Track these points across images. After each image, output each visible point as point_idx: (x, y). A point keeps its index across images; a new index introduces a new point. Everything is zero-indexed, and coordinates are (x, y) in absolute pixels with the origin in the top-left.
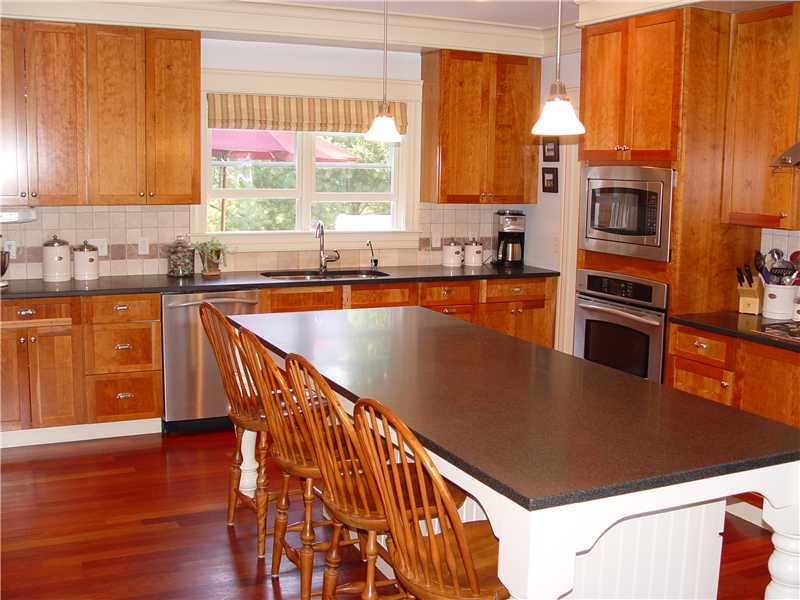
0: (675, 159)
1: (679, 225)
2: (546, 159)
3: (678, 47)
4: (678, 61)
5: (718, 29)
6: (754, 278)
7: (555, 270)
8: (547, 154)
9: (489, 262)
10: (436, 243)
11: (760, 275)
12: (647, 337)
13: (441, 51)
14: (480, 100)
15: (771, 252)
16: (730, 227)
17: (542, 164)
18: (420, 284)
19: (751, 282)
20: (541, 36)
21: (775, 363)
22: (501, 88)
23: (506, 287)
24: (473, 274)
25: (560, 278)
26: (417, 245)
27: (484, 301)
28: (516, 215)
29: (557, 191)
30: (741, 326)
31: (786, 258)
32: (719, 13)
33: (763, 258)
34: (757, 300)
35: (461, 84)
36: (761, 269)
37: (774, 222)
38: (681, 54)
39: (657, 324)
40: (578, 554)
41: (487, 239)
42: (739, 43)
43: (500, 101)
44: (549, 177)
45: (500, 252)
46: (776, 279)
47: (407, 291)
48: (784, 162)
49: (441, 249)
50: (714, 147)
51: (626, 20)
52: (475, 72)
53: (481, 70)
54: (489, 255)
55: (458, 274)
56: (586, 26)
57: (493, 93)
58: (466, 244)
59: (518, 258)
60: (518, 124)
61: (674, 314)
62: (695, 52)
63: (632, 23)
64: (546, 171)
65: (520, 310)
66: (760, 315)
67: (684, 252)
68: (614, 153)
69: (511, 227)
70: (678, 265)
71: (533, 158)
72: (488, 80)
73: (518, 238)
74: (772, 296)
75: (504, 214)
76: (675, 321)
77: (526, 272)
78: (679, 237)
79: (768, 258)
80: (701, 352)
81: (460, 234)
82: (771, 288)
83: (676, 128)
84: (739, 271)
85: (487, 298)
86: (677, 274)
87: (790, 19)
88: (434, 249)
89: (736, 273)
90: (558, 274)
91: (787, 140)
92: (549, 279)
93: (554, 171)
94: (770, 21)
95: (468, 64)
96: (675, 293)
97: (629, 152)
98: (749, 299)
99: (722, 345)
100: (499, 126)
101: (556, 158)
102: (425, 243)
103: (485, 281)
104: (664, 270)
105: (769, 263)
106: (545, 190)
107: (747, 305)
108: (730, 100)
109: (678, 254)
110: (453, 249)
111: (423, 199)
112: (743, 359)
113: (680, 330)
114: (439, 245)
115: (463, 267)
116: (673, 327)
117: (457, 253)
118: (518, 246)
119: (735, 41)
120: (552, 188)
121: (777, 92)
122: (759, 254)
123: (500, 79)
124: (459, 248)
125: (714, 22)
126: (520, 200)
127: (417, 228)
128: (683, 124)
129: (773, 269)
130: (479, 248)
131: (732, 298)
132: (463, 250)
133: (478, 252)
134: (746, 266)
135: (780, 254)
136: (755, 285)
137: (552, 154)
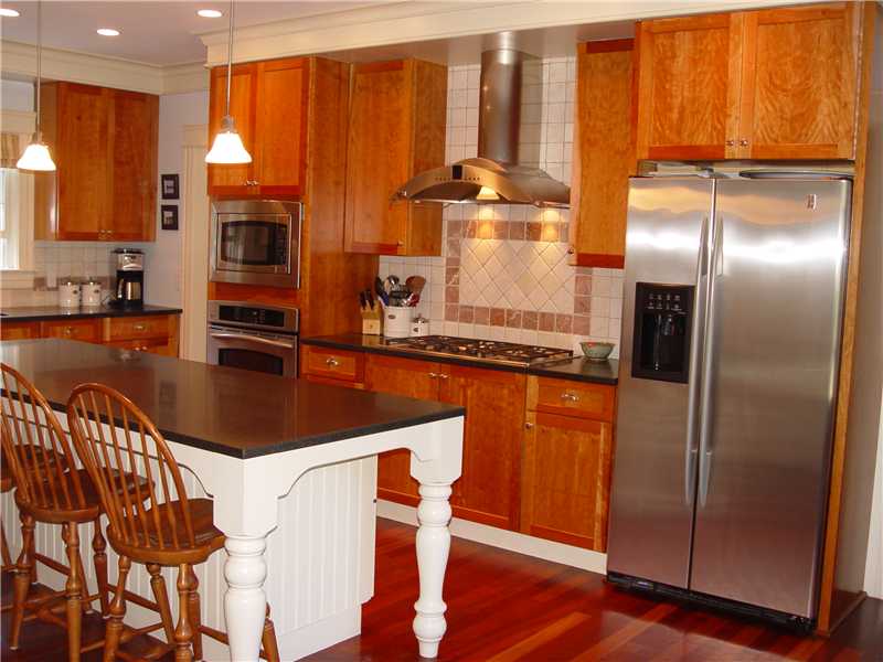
0: (304, 194)
1: (308, 255)
2: (165, 197)
3: (305, 91)
4: (304, 103)
5: (340, 78)
6: (375, 302)
7: (177, 307)
8: (166, 192)
9: (107, 301)
10: (51, 283)
11: (380, 298)
12: (281, 360)
13: (58, 82)
14: (97, 136)
15: (389, 278)
16: (352, 257)
17: (160, 202)
18: (42, 323)
19: (372, 305)
20: (160, 73)
21: (399, 371)
22: (119, 123)
23: (130, 325)
24: (91, 312)
25: (182, 315)
26: (31, 284)
27: (108, 339)
28: (135, 253)
29: (177, 228)
30: (365, 343)
31: (403, 282)
32: (340, 63)
33: (383, 284)
34: (378, 322)
35: (79, 118)
36: (381, 293)
37: (391, 250)
38: (307, 98)
39: (290, 346)
40: (280, 498)
41: (104, 279)
42: (357, 91)
43: (119, 136)
44: (169, 214)
45: (120, 292)
46: (394, 301)
47: (29, 330)
48: (400, 195)
49: (57, 289)
50: (337, 184)
51: (255, 63)
52: (92, 106)
53: (99, 104)
54: (107, 296)
55: (76, 312)
56: (215, 67)
57: (112, 130)
58: (83, 283)
59: (137, 297)
60: (136, 160)
61: (305, 336)
62: (320, 98)
63: (262, 66)
64: (165, 208)
65: (145, 348)
66: (382, 335)
67: (313, 278)
68: (243, 188)
69: (132, 265)
70: (308, 291)
71: (152, 197)
72: (106, 116)
73: (137, 276)
74: (392, 317)
75: (123, 252)
76: (306, 342)
77: (146, 309)
78: (308, 265)
79: (387, 282)
80: (332, 369)
81: (77, 274)
82: (390, 310)
83: (303, 165)
84: (362, 295)
85: (112, 336)
86: (308, 298)
87: (401, 73)
88: (49, 289)
89: (359, 297)
90: (181, 311)
91: (401, 179)
92: (172, 317)
93: (174, 209)
94: (385, 73)
95: (87, 97)
96: (306, 317)
97: (259, 188)
98: (370, 322)
99: (352, 360)
100: (118, 163)
101: (176, 196)
102: (40, 283)
103: (108, 319)
104: (295, 296)
105: (388, 287)
106: (165, 227)
107: (370, 327)
108: (350, 140)
109: (307, 280)
110: (70, 288)
111: (37, 237)
112: (371, 370)
113: (313, 351)
114: (55, 286)
115: (81, 307)
116: (306, 348)
117: (75, 292)
118: (137, 285)
119: (354, 91)
120: (172, 225)
121: (392, 135)
122: (378, 280)
123: (119, 115)
124: (76, 288)
125: (336, 71)
126: (139, 237)
127: (31, 267)
128: (310, 162)
129: (392, 292)
130: (97, 287)
131: (355, 321)
132: (80, 289)
133: (97, 291)
134: (368, 290)
135: (397, 280)
136: (376, 307)
137: (172, 191)
